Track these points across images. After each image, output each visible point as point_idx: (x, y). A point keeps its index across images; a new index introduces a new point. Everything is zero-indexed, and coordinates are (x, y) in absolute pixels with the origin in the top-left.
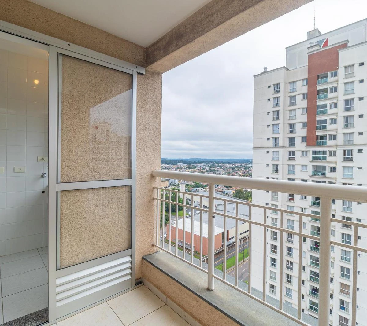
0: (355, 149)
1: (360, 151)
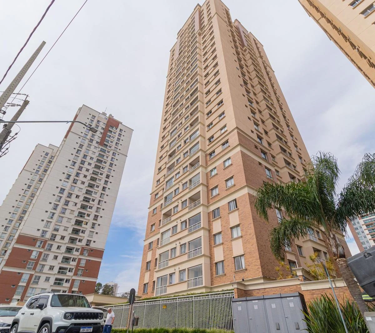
0: (117, 153)
1: (118, 154)
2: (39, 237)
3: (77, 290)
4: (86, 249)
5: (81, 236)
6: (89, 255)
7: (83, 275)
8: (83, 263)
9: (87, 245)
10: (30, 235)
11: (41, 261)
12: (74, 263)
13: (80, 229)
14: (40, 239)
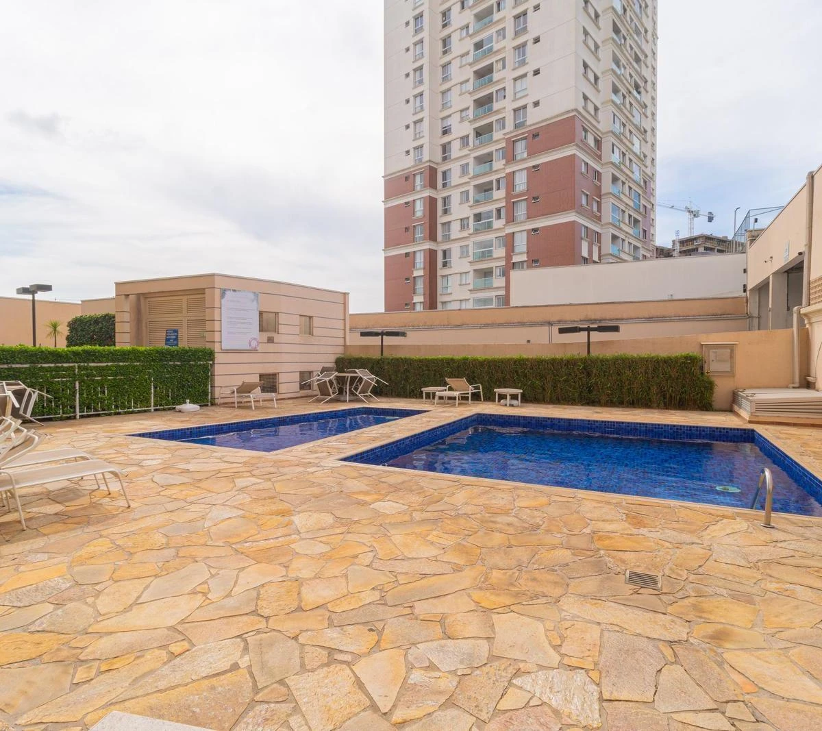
2: (413, 167)
3: (524, 258)
4: (519, 140)
5: (498, 112)
6: (532, 153)
7: (530, 217)
8: (521, 182)
9: (517, 126)
10: (399, 172)
11: (441, 216)
12: (499, 194)
13: (490, 91)
14: (417, 170)
